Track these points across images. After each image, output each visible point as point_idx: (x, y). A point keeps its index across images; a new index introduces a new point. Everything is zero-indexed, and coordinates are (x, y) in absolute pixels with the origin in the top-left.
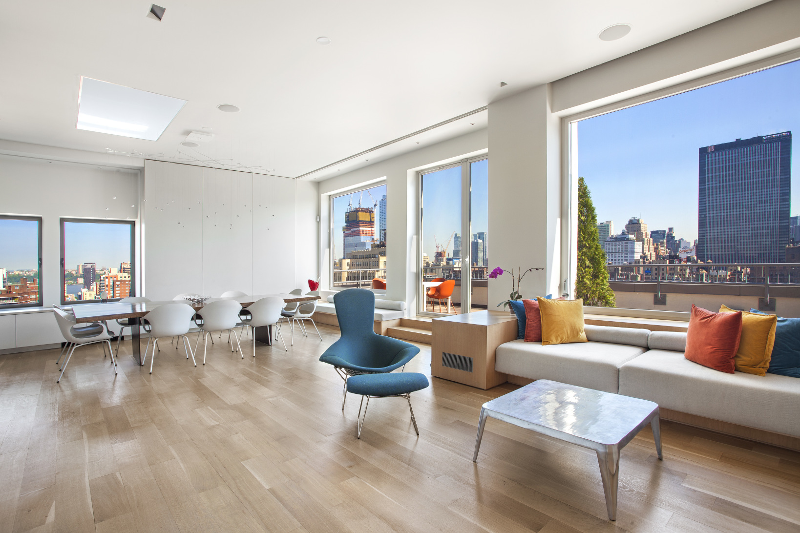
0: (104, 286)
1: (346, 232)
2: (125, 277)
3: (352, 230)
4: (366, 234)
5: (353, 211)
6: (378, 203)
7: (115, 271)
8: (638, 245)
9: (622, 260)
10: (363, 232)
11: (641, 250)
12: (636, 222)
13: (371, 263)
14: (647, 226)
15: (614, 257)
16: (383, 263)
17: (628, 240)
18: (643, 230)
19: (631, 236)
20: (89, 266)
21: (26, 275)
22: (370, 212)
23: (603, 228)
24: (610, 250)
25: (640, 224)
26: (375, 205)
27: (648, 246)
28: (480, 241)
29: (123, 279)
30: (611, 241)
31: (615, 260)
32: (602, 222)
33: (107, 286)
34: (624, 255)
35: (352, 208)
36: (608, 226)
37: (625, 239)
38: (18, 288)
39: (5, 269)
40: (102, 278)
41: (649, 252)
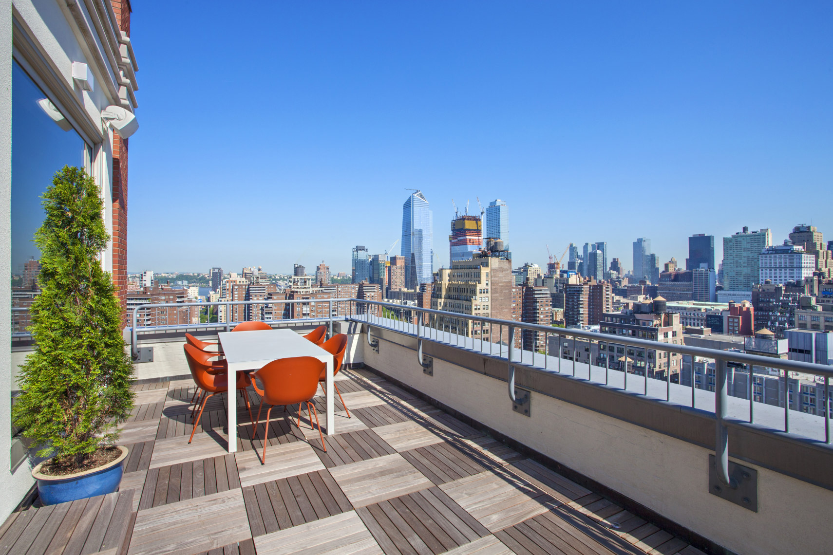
0: (225, 290)
1: (453, 241)
2: (243, 282)
3: (459, 238)
4: (473, 243)
5: (459, 219)
6: (485, 211)
7: (234, 276)
8: (808, 260)
9: (785, 277)
10: (470, 241)
11: (814, 265)
12: (805, 230)
13: (473, 274)
14: (822, 235)
15: (773, 273)
16: (485, 274)
17: (793, 252)
18: (816, 239)
19: (796, 248)
20: (216, 271)
21: (170, 277)
22: (476, 220)
23: (755, 237)
24: (768, 265)
25: (812, 233)
26: (482, 213)
27: (824, 260)
28: (599, 252)
29: (242, 283)
30: (768, 254)
31: (775, 277)
32: (755, 231)
33: (228, 290)
34: (788, 271)
35: (459, 216)
36: (764, 235)
37: (790, 251)
38: (151, 289)
39: (152, 272)
40: (224, 282)
41: (826, 267)
